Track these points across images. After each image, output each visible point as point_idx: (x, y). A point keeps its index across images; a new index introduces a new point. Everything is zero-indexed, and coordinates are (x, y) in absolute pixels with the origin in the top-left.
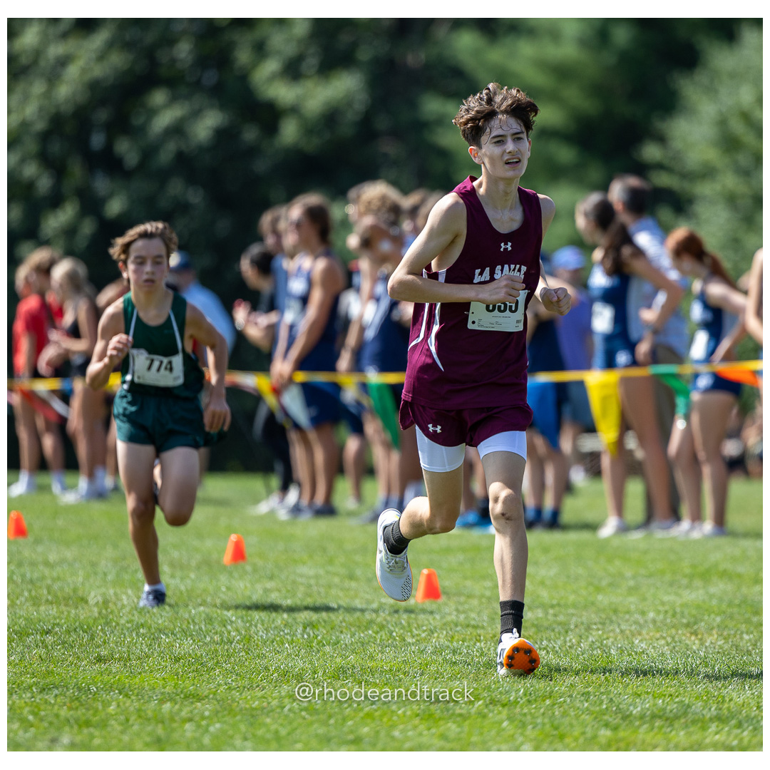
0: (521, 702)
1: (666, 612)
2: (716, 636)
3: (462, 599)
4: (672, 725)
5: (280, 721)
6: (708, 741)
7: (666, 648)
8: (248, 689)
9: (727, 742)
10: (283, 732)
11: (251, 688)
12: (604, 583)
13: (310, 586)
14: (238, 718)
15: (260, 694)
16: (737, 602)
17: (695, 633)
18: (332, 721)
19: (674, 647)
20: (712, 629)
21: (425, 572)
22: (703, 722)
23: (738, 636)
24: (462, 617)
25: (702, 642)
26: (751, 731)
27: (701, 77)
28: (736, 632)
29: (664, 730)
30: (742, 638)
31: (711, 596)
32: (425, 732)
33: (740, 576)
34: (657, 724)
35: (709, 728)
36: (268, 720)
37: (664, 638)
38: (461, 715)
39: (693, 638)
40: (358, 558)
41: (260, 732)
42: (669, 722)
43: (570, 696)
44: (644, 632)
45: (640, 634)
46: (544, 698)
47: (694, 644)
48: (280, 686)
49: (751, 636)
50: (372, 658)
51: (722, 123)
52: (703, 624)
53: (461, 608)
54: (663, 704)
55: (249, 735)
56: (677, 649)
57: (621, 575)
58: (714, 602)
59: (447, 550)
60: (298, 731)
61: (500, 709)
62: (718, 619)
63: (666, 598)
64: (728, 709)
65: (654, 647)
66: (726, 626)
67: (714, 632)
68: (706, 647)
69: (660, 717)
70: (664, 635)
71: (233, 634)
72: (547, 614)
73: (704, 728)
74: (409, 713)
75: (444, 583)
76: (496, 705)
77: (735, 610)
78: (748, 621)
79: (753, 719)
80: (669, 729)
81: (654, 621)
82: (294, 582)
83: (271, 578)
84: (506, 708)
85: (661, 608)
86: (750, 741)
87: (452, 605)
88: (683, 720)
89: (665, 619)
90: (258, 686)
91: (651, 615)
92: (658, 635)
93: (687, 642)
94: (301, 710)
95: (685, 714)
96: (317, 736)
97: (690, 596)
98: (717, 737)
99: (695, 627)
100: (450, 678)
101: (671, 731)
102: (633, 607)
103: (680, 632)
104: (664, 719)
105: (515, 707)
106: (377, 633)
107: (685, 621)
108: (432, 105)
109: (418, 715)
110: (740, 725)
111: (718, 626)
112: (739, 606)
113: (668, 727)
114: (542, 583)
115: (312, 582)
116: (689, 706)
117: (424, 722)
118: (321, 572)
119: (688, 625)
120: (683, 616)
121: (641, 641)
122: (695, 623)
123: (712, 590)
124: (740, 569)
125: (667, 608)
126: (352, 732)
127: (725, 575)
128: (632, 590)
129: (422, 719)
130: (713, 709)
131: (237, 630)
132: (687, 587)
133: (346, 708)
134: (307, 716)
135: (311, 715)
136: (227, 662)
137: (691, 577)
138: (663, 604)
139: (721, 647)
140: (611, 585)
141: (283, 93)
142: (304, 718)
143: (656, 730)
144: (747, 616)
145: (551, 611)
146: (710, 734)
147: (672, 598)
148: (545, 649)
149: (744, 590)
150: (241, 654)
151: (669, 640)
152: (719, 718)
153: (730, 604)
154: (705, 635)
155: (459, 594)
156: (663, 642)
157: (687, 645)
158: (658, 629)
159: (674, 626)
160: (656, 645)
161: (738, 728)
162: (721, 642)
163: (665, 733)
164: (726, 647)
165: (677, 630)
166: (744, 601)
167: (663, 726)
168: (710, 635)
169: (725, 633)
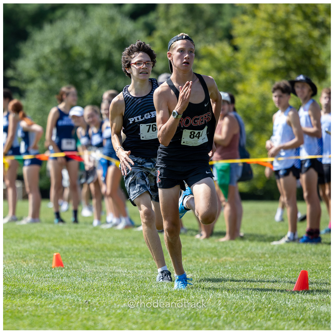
1: (14, 253)
2: (33, 262)
4: (15, 297)
6: (28, 303)
7: (13, 267)
9: (35, 304)
16: (42, 248)
17: (25, 261)
19: (16, 266)
20: (32, 259)
22: (26, 295)
25: (28, 264)
26: (45, 299)
28: (41, 261)
29: (11, 299)
30: (43, 263)
33: (43, 238)
34: (8, 297)
35: (29, 298)
37: (12, 263)
39: (24, 263)
42: (13, 296)
47: (24, 265)
49: (47, 262)
52: (28, 258)
54: (11, 289)
56: (18, 267)
58: (33, 249)
62: (34, 255)
63: (14, 247)
64: (37, 291)
65: (8, 267)
66: (37, 258)
67: (33, 261)
68: (29, 267)
69: (10, 294)
70: (13, 262)
73: (27, 298)
77: (41, 252)
78: (46, 256)
80: (13, 299)
81: (9, 257)
85: (12, 251)
86: (44, 303)
88: (19, 295)
89: (13, 255)
92: (10, 262)
93: (22, 264)
95: (20, 292)
97: (22, 246)
98: (32, 301)
99: (25, 259)
101: (14, 300)
103: (19, 260)
104: (11, 294)
107: (21, 256)
110: (41, 297)
111: (34, 258)
112: (42, 250)
113: (13, 298)
116: (21, 290)
119: (22, 258)
120: (20, 254)
122: (25, 257)
123: (32, 244)
124: (43, 236)
125: (14, 251)
127: (37, 238)
130: (30, 291)
132: (23, 243)
137: (24, 239)
138: (12, 249)
139: (35, 266)
143: (8, 299)
144: (46, 254)
146: (29, 300)
147: (16, 247)
149: (45, 244)
151: (15, 263)
152: (33, 294)
153: (39, 249)
154: (29, 262)
156: (12, 264)
157: (22, 265)
158: (11, 260)
159: (17, 258)
160: (9, 266)
161: (40, 298)
162: (35, 264)
163: (12, 300)
164: (37, 266)
165: (18, 260)
166: (45, 248)
167: (11, 298)
168: (31, 261)
169: (37, 261)
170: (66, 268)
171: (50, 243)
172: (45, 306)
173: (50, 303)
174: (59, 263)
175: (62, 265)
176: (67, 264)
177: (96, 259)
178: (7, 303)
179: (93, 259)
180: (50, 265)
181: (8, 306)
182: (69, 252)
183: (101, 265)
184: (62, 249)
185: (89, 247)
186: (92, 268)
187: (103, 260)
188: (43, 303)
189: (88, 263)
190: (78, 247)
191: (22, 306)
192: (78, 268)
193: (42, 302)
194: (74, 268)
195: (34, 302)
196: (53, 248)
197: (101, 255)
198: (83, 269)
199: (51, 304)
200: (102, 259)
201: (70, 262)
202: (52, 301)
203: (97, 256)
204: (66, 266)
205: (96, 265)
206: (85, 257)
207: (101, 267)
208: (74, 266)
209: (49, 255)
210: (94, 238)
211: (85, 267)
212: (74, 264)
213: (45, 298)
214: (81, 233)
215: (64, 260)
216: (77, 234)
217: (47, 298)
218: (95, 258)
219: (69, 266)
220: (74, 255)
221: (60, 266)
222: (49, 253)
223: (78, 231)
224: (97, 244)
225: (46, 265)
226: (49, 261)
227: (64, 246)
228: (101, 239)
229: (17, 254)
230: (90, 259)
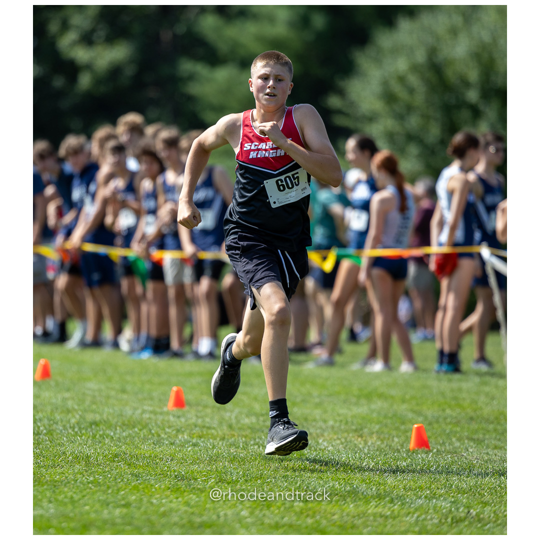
0: (241, 481)
1: (341, 421)
2: (375, 438)
3: (200, 408)
4: (345, 500)
5: (74, 490)
6: (370, 511)
7: (341, 446)
8: (52, 467)
9: (383, 513)
10: (76, 497)
11: (54, 466)
12: (298, 400)
13: (94, 397)
14: (45, 487)
15: (59, 471)
16: (390, 415)
17: (361, 436)
18: (110, 491)
19: (347, 446)
20: (373, 433)
21: (175, 389)
23: (391, 439)
24: (200, 421)
25: (366, 442)
26: (399, 505)
27: (370, 51)
28: (389, 436)
29: (339, 503)
30: (393, 441)
31: (372, 411)
32: (175, 500)
33: (392, 397)
36: (66, 489)
37: (338, 439)
38: (199, 489)
39: (359, 439)
40: (129, 378)
41: (61, 497)
43: (275, 478)
44: (326, 434)
45: (323, 435)
46: (257, 478)
47: (361, 443)
48: (74, 466)
49: (400, 439)
50: (137, 447)
51: (385, 84)
52: (366, 430)
53: (199, 414)
55: (52, 499)
57: (310, 394)
58: (375, 415)
59: (191, 374)
60: (86, 498)
61: (226, 485)
62: (377, 427)
63: (341, 411)
64: (385, 491)
65: (332, 446)
66: (383, 432)
68: (369, 446)
70: (340, 437)
71: (41, 428)
72: (258, 420)
73: (367, 502)
74: (163, 487)
75: (188, 397)
76: (223, 483)
77: (389, 421)
78: (397, 429)
79: (401, 497)
81: (333, 427)
82: (84, 394)
83: (68, 390)
84: (230, 485)
85: (337, 418)
86: (399, 512)
87: (193, 412)
89: (340, 426)
90: (58, 465)
91: (331, 423)
92: (335, 437)
93: (356, 442)
94: (89, 483)
96: (99, 501)
97: (356, 410)
99: (361, 432)
100: (191, 463)
101: (344, 504)
102: (318, 417)
103: (351, 435)
105: (236, 485)
106: (140, 430)
107: (354, 427)
108: (187, 66)
109: (169, 488)
110: (392, 501)
111: (377, 432)
112: (391, 418)
113: (342, 501)
114: (256, 399)
115: (97, 394)
117: (173, 493)
118: (103, 387)
119: (356, 431)
120: (352, 423)
121: (324, 441)
122: (361, 429)
123: (373, 406)
124: (393, 392)
125: (341, 418)
126: (124, 499)
127: (381, 396)
128: (318, 405)
129: (172, 491)
130: (374, 489)
131: (44, 426)
132: (356, 404)
133: (120, 482)
134: (93, 487)
135: (95, 486)
136: (37, 448)
137: (359, 397)
138: (339, 415)
139: (379, 446)
140: (303, 401)
141: (81, 55)
142: (91, 488)
144: (397, 425)
145: (261, 419)
146: (371, 506)
147: (345, 411)
148: (257, 444)
150: (47, 443)
151: (343, 440)
153: (386, 417)
154: (368, 438)
155: (198, 404)
156: (338, 442)
157: (355, 444)
158: (336, 433)
159: (346, 431)
160: (334, 444)
161: (391, 503)
162: (379, 443)
163: (340, 505)
164: (383, 446)
165: (349, 434)
166: (395, 415)
167: (339, 500)
168: (371, 437)
169: (382, 437)
170: (435, 450)
171: (404, 406)
172: (399, 518)
173: (409, 513)
174: (423, 443)
175: (428, 447)
176: (436, 444)
177: (487, 437)
178: (333, 511)
179: (481, 436)
180: (405, 445)
181: (334, 515)
182: (437, 422)
183: (496, 447)
184: (426, 418)
185: (472, 414)
186: (481, 454)
187: (499, 440)
188: (396, 512)
189: (472, 444)
190: (454, 414)
191: (358, 515)
192: (456, 452)
193: (393, 511)
194: (449, 452)
195: (379, 510)
196: (410, 415)
197: (495, 430)
198: (465, 454)
199: (410, 515)
200: (498, 437)
201: (441, 442)
202: (412, 510)
203: (488, 431)
204: (434, 448)
205: (488, 447)
206: (466, 434)
207: (496, 451)
208: (448, 448)
209: (403, 427)
210: (483, 399)
211: (468, 450)
212: (447, 444)
213: (399, 503)
214: (460, 390)
215: (430, 437)
216: (452, 390)
217: (403, 504)
218: (484, 434)
219: (439, 447)
220: (448, 429)
221: (423, 448)
222: (403, 423)
223: (455, 385)
224: (487, 411)
225: (398, 445)
226: (403, 438)
227: (430, 412)
228: (495, 402)
229: (347, 423)
230: (476, 437)
